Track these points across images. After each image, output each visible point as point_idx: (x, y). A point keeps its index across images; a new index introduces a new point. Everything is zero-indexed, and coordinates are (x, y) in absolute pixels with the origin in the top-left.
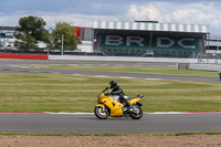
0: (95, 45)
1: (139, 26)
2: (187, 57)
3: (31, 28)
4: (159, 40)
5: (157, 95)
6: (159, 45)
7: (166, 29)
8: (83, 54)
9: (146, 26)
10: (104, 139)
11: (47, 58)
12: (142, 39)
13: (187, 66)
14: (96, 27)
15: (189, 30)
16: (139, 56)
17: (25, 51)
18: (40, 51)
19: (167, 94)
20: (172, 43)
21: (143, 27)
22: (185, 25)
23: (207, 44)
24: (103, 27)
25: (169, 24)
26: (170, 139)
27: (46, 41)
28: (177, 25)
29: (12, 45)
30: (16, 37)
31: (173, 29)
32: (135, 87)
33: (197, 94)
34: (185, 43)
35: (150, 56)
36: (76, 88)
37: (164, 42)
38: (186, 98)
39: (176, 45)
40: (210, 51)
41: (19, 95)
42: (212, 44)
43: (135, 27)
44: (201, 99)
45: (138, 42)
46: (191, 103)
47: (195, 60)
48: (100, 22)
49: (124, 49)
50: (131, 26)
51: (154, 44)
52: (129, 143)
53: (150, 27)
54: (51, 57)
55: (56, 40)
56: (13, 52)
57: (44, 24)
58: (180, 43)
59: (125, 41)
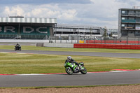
1: (12, 20)
2: (42, 39)
4: (24, 29)
5: (23, 63)
6: (24, 31)
7: (28, 21)
9: (16, 20)
12: (13, 28)
13: (42, 45)
15: (43, 22)
16: (12, 39)
19: (30, 62)
20: (33, 30)
21: (14, 21)
22: (41, 19)
23: (55, 30)
25: (31, 18)
26: (31, 91)
28: (36, 19)
31: (33, 21)
32: (10, 58)
33: (48, 62)
34: (41, 30)
35: (19, 38)
37: (27, 30)
39: (35, 31)
40: (57, 35)
42: (58, 30)
43: (9, 21)
44: (51, 65)
45: (11, 30)
46: (45, 68)
47: (48, 41)
49: (3, 34)
50: (7, 20)
51: (21, 31)
53: (19, 21)
58: (37, 30)
59: (3, 30)
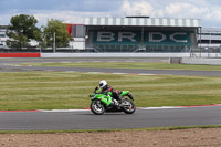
0: (87, 42)
1: (130, 22)
2: (179, 51)
3: (23, 26)
4: (151, 35)
5: (150, 90)
6: (151, 40)
7: (157, 24)
8: (75, 51)
9: (138, 22)
10: (98, 135)
11: (39, 56)
12: (134, 35)
13: (179, 61)
14: (87, 23)
15: (181, 25)
16: (132, 51)
17: (17, 49)
18: (33, 49)
19: (160, 89)
20: (164, 37)
21: (134, 23)
22: (176, 20)
23: (199, 38)
24: (95, 23)
25: (161, 19)
26: (163, 133)
27: (38, 39)
28: (169, 19)
29: (4, 44)
30: (8, 36)
31: (165, 24)
32: (128, 83)
33: (190, 88)
34: (177, 37)
35: (142, 51)
36: (69, 85)
37: (155, 37)
38: (179, 92)
39: (168, 40)
40: (203, 45)
41: (12, 93)
42: (204, 37)
43: (126, 23)
44: (194, 93)
45: (130, 38)
46: (184, 97)
47: (187, 55)
48: (91, 19)
49: (116, 44)
51: (146, 39)
52: (123, 138)
53: (142, 23)
54: (43, 55)
55: (48, 38)
56: (6, 50)
57: (36, 22)
58: (171, 37)
59: (116, 37)
